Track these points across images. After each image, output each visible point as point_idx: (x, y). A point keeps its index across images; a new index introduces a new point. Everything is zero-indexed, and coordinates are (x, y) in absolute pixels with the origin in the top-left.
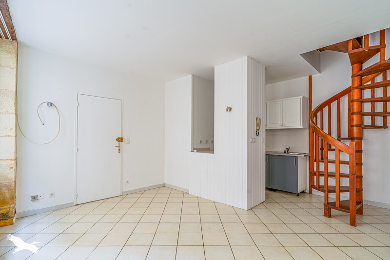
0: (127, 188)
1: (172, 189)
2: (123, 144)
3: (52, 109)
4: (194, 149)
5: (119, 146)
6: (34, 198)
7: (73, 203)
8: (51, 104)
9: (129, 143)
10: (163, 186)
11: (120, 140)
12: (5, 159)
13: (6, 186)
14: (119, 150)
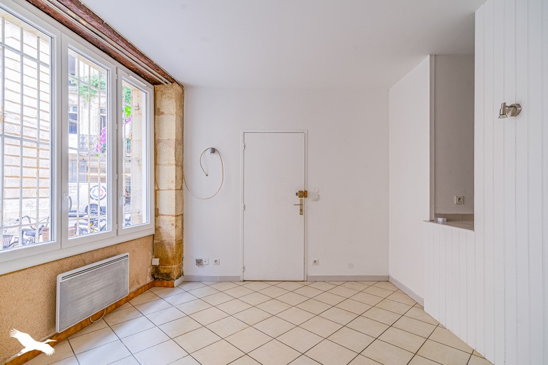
0: (314, 272)
1: (398, 290)
2: (308, 202)
3: (215, 155)
4: (437, 215)
5: (301, 205)
6: (199, 262)
7: (239, 277)
8: (213, 151)
9: (317, 200)
10: (387, 280)
11: (303, 194)
12: (168, 214)
13: (169, 244)
14: (301, 210)
